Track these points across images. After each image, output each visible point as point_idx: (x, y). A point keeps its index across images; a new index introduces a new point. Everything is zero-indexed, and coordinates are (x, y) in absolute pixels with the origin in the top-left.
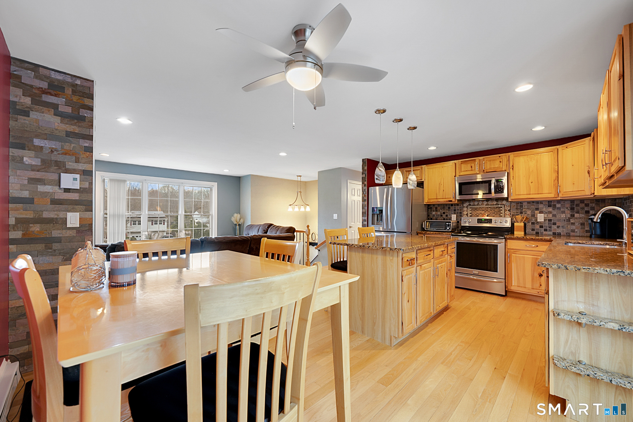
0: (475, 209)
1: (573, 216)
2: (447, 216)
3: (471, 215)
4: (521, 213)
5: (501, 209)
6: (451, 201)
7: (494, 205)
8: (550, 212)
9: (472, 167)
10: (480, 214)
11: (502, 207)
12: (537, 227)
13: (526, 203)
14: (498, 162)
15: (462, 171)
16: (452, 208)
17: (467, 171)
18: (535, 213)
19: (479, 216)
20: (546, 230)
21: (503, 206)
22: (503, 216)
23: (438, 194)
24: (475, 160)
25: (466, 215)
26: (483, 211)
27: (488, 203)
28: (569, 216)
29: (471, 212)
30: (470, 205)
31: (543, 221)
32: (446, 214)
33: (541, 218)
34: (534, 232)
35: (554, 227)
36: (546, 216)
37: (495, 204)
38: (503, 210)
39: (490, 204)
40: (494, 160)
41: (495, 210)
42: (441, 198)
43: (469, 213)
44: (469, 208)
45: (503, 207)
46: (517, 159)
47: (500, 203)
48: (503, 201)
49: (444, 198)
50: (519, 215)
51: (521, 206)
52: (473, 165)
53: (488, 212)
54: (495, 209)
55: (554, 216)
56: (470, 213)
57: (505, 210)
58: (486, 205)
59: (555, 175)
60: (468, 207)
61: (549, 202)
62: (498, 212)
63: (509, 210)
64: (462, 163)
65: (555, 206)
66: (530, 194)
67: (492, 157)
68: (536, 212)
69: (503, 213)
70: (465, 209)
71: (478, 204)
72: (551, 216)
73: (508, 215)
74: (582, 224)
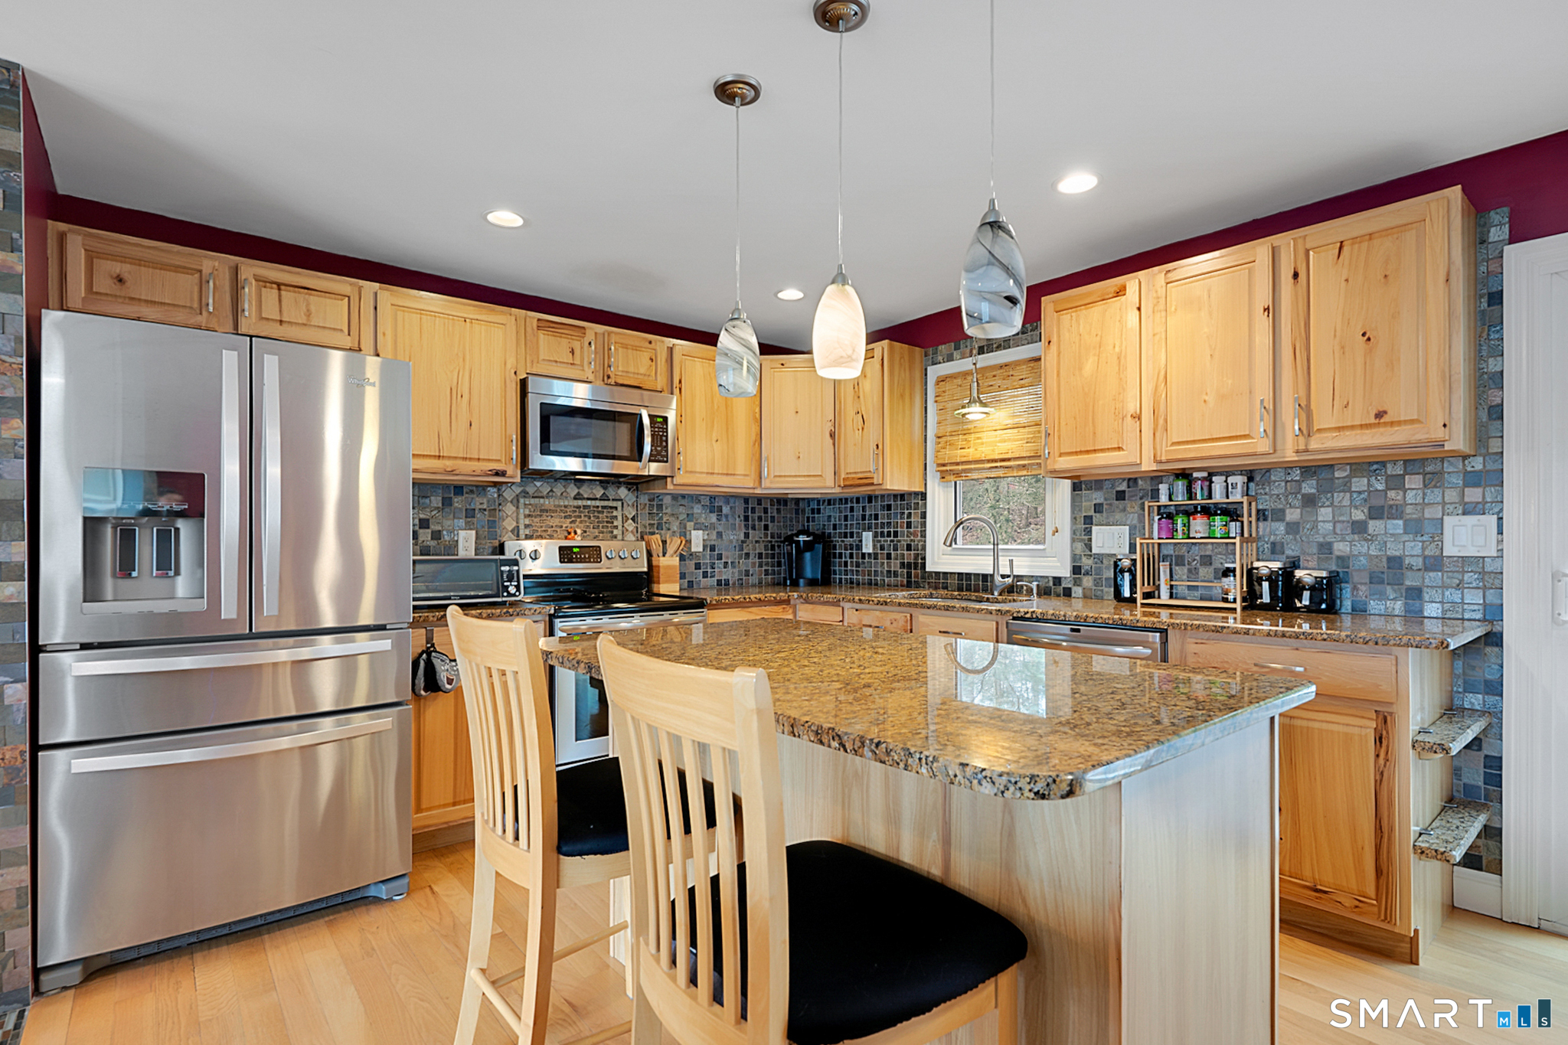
0: (541, 511)
1: (747, 535)
2: (437, 535)
3: (527, 532)
4: (660, 527)
5: (615, 513)
6: (503, 474)
7: (596, 499)
8: (713, 527)
9: (573, 352)
10: (558, 530)
11: (616, 508)
12: (691, 564)
13: (669, 497)
14: (645, 357)
15: (541, 357)
16: (458, 502)
17: (556, 362)
18: (685, 528)
19: (555, 535)
20: (705, 574)
21: (620, 503)
22: (620, 537)
24: (584, 328)
25: (512, 531)
26: (565, 517)
27: (581, 492)
28: (742, 537)
29: (527, 521)
30: (525, 494)
31: (701, 550)
32: (435, 527)
33: (698, 540)
35: (719, 564)
36: (706, 537)
37: (598, 496)
38: (620, 518)
39: (586, 496)
40: (636, 348)
41: (600, 515)
42: (461, 455)
43: (522, 527)
44: (521, 505)
45: (620, 508)
46: (686, 362)
47: (611, 492)
48: (619, 487)
49: (471, 459)
50: (653, 533)
51: (660, 507)
52: (577, 345)
53: (581, 522)
54: (599, 512)
55: (720, 534)
56: (527, 526)
57: (625, 519)
58: (575, 498)
60: (518, 501)
61: (712, 498)
62: (607, 522)
63: (633, 519)
64: (541, 325)
65: (720, 509)
66: (712, 474)
67: (638, 337)
68: (690, 525)
69: (620, 527)
70: (509, 509)
71: (551, 491)
72: (715, 537)
73: (632, 532)
74: (760, 556)
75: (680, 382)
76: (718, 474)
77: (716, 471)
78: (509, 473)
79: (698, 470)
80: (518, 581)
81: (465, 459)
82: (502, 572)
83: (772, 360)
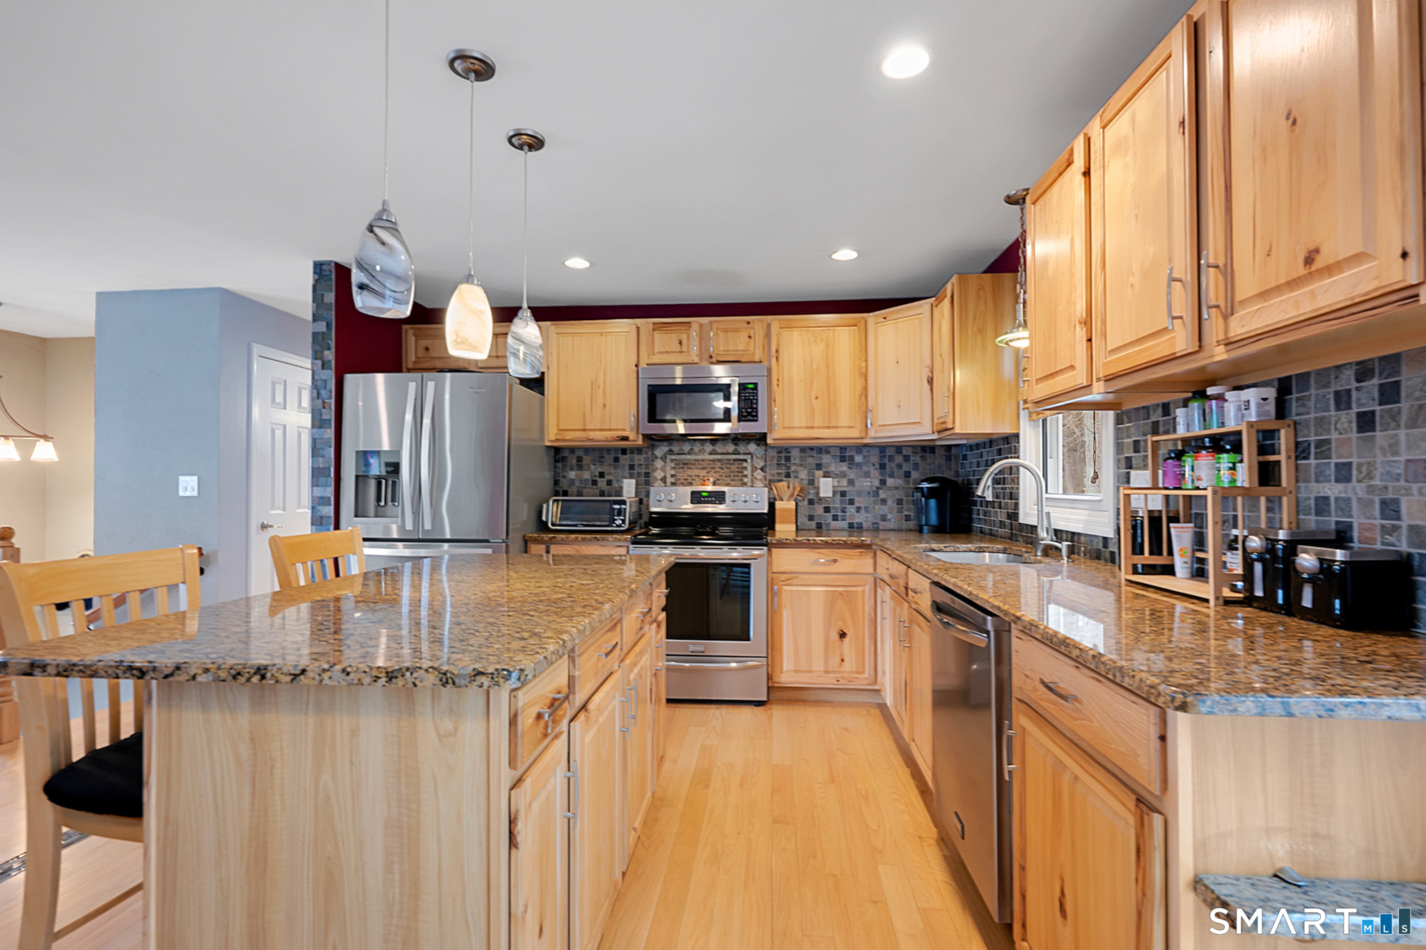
0: (684, 464)
1: (883, 482)
2: (609, 483)
3: (673, 480)
4: (788, 475)
5: (745, 464)
6: (625, 439)
7: (729, 454)
8: (843, 475)
9: (680, 343)
10: (697, 478)
11: (746, 460)
12: (819, 510)
13: (798, 450)
14: (743, 336)
15: (656, 351)
16: (625, 460)
17: (667, 352)
18: (814, 476)
19: (694, 482)
20: (835, 518)
21: (749, 456)
22: (749, 484)
23: (588, 414)
24: (690, 323)
25: (661, 480)
26: (703, 469)
27: (716, 448)
28: (876, 483)
29: (673, 472)
30: (671, 452)
31: (831, 495)
32: (608, 477)
33: (826, 487)
34: (813, 524)
35: (851, 509)
36: (836, 484)
37: (730, 451)
38: (749, 468)
39: (719, 451)
40: (735, 330)
41: (732, 467)
42: (598, 428)
43: (668, 476)
44: (668, 461)
45: (749, 461)
46: (786, 334)
47: (742, 448)
48: (748, 443)
49: (605, 430)
50: (781, 481)
51: (788, 459)
52: (684, 337)
53: (715, 472)
54: (730, 464)
55: (851, 482)
56: (672, 476)
57: (754, 469)
58: (710, 454)
59: (860, 384)
60: (666, 457)
61: (843, 449)
62: (738, 472)
63: (762, 469)
64: (656, 327)
65: (852, 458)
66: (812, 428)
67: (735, 321)
68: (819, 473)
69: (750, 476)
70: (659, 464)
71: (692, 449)
72: (845, 484)
73: (761, 480)
74: (900, 502)
75: (777, 351)
76: (819, 427)
77: (816, 425)
78: (631, 438)
79: (796, 425)
80: (625, 516)
81: (601, 430)
82: (614, 509)
83: (876, 316)
